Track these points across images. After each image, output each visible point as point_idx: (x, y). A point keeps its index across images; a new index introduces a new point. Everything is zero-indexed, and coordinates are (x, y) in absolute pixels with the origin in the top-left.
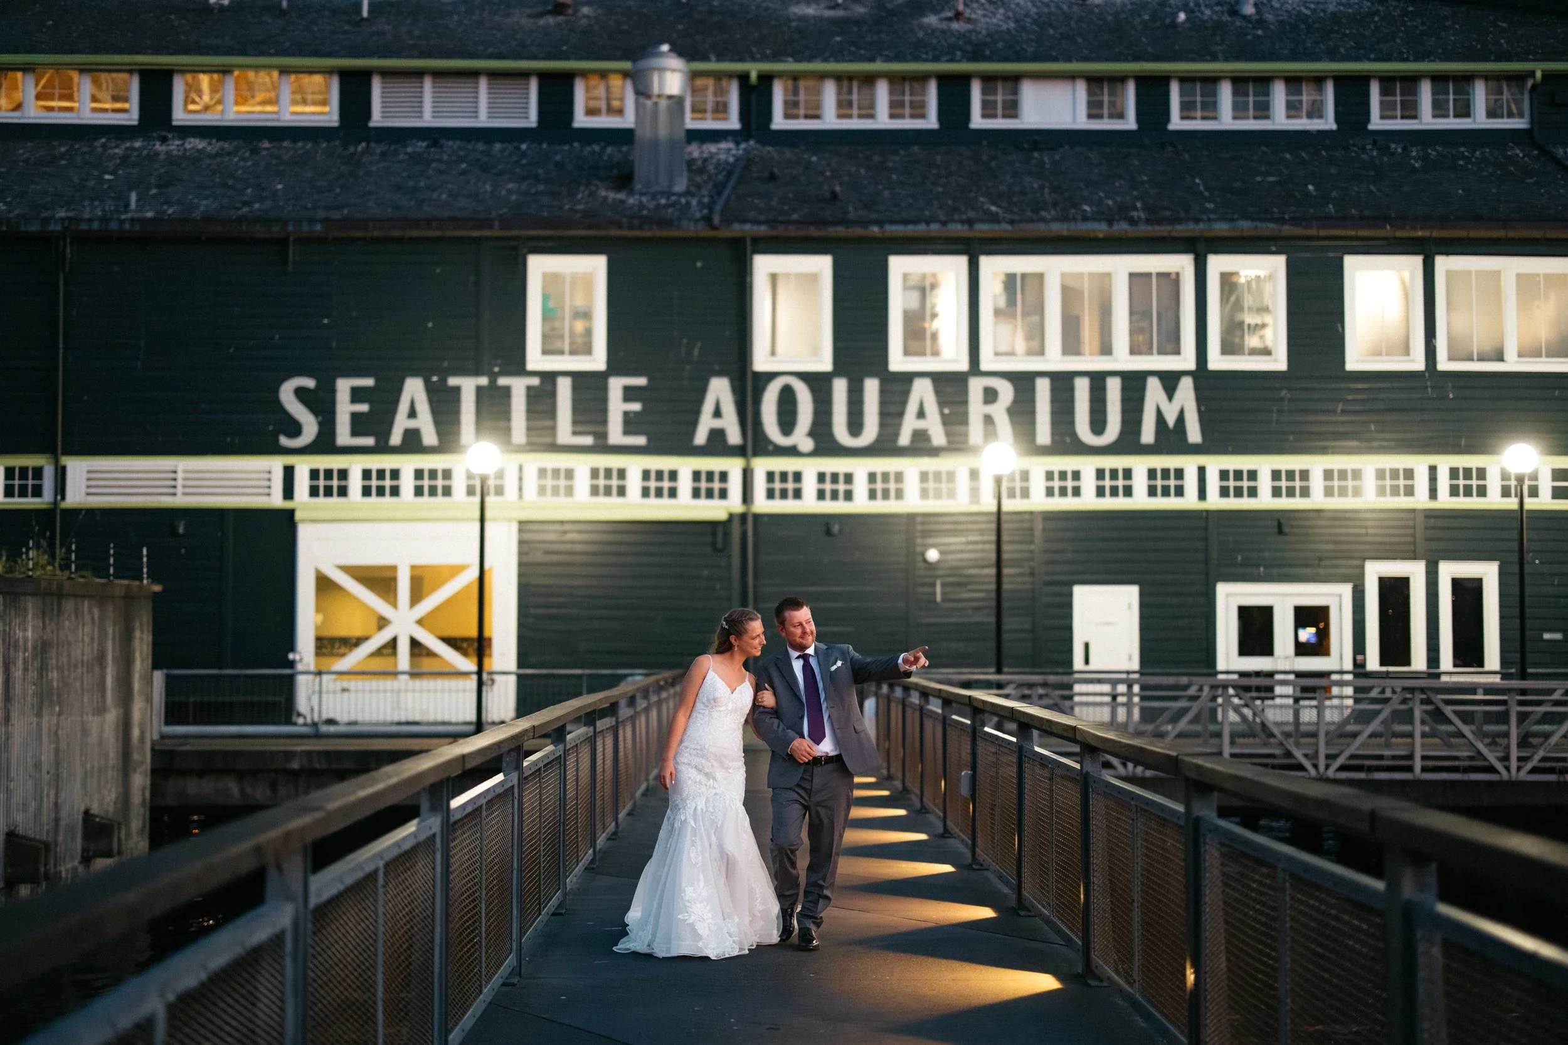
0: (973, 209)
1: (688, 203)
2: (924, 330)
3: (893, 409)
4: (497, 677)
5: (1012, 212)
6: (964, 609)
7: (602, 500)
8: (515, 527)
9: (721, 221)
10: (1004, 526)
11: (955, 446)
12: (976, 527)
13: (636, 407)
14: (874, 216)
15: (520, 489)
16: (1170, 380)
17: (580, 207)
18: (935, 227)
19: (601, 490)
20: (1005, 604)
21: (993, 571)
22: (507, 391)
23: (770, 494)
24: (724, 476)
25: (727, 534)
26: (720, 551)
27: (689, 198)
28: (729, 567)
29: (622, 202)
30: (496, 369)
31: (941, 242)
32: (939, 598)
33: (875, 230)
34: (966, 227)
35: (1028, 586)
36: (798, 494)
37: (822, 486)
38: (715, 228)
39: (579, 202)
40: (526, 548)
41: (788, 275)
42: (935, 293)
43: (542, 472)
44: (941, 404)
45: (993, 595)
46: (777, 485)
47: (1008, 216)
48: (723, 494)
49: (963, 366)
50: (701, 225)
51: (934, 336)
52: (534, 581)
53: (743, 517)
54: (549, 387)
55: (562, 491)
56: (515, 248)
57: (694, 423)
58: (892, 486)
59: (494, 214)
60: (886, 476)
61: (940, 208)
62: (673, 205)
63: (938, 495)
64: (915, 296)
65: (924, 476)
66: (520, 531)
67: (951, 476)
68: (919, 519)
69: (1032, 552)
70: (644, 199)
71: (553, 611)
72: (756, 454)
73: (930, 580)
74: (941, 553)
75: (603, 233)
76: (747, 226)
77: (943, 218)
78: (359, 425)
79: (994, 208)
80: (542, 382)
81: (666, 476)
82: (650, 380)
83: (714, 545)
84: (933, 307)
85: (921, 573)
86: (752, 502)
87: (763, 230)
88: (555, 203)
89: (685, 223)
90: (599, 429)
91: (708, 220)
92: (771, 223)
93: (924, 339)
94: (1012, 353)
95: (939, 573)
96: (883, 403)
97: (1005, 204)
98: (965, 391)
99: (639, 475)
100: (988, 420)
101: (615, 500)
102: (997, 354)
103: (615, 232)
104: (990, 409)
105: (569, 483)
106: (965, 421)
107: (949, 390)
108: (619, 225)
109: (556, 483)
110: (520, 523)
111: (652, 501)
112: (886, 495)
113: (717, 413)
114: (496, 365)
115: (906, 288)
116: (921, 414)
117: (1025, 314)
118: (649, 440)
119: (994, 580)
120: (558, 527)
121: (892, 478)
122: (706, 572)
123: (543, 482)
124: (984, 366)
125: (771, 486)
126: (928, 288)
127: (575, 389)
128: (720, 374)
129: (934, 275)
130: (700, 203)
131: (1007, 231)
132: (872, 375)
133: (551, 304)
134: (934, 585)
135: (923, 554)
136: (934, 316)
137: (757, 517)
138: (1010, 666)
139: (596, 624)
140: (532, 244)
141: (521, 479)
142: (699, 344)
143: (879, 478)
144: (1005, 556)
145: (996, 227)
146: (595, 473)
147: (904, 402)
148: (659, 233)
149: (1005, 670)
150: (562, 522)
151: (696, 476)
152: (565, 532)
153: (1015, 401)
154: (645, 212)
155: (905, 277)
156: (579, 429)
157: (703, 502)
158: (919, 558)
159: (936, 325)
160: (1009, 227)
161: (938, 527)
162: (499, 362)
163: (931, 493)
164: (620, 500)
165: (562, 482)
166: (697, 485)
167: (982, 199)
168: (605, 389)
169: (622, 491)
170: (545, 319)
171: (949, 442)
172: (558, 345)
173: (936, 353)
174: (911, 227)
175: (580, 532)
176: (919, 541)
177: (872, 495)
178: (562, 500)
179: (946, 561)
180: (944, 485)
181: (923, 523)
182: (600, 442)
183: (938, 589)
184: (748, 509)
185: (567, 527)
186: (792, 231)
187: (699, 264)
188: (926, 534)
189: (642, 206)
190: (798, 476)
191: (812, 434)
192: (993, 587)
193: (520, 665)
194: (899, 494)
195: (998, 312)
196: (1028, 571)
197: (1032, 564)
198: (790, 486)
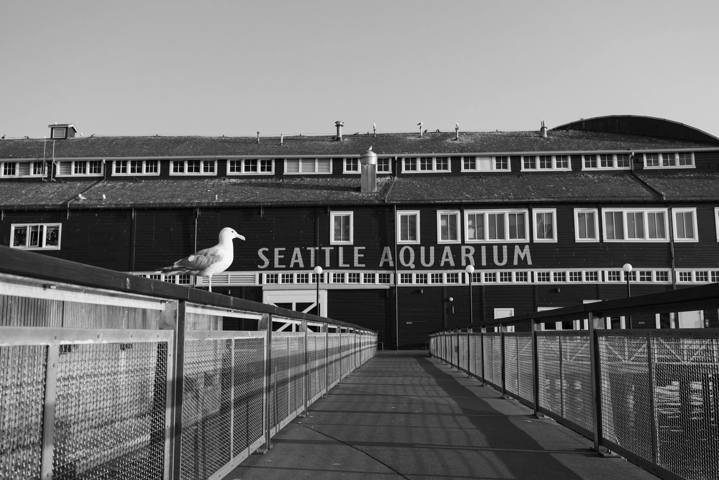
0: (462, 196)
1: (377, 195)
3: (439, 255)
6: (461, 315)
7: (352, 283)
9: (387, 201)
12: (464, 290)
13: (362, 255)
14: (432, 198)
15: (328, 280)
16: (522, 246)
18: (450, 201)
22: (324, 251)
23: (402, 281)
24: (388, 276)
25: (390, 293)
29: (358, 195)
31: (452, 206)
32: (453, 312)
33: (432, 202)
34: (460, 201)
36: (410, 281)
37: (418, 279)
39: (345, 196)
41: (407, 216)
43: (335, 275)
44: (453, 254)
46: (404, 278)
47: (472, 198)
48: (388, 281)
49: (460, 243)
50: (381, 202)
52: (332, 307)
53: (394, 288)
54: (336, 250)
55: (341, 280)
56: (326, 209)
57: (379, 260)
58: (439, 278)
59: (320, 199)
60: (437, 275)
61: (452, 196)
62: (373, 196)
63: (453, 281)
64: (445, 222)
65: (448, 275)
66: (328, 292)
67: (456, 275)
69: (481, 298)
70: (364, 195)
72: (398, 269)
73: (451, 307)
74: (454, 298)
76: (395, 202)
77: (453, 199)
78: (281, 262)
79: (468, 196)
80: (334, 248)
81: (371, 276)
82: (366, 248)
83: (386, 296)
87: (399, 203)
88: (338, 196)
89: (376, 201)
90: (351, 262)
91: (383, 200)
92: (401, 201)
93: (448, 234)
94: (474, 239)
95: (453, 304)
96: (436, 254)
97: (471, 194)
98: (460, 250)
99: (363, 276)
100: (467, 258)
101: (356, 283)
102: (469, 239)
103: (355, 204)
104: (468, 255)
105: (343, 278)
106: (460, 259)
107: (455, 250)
109: (339, 278)
111: (367, 283)
112: (437, 281)
113: (386, 257)
114: (321, 244)
115: (442, 219)
116: (447, 256)
117: (478, 227)
118: (366, 265)
122: (383, 304)
123: (335, 278)
124: (466, 242)
127: (344, 250)
128: (387, 245)
130: (381, 195)
132: (432, 245)
137: (398, 288)
140: (331, 208)
141: (328, 277)
142: (381, 237)
145: (469, 201)
146: (350, 275)
147: (442, 253)
148: (368, 204)
150: (340, 290)
152: (341, 293)
153: (475, 253)
154: (364, 198)
155: (442, 216)
156: (345, 262)
157: (383, 284)
158: (447, 300)
160: (472, 201)
161: (453, 291)
166: (380, 278)
167: (464, 193)
168: (353, 250)
169: (358, 280)
171: (456, 265)
172: (339, 237)
174: (443, 202)
175: (346, 293)
176: (447, 295)
177: (433, 281)
178: (341, 284)
179: (455, 301)
180: (454, 278)
181: (448, 290)
182: (352, 266)
183: (453, 309)
184: (396, 285)
186: (408, 203)
187: (380, 213)
190: (410, 276)
191: (414, 263)
194: (441, 281)
195: (470, 226)
196: (480, 304)
198: (408, 279)
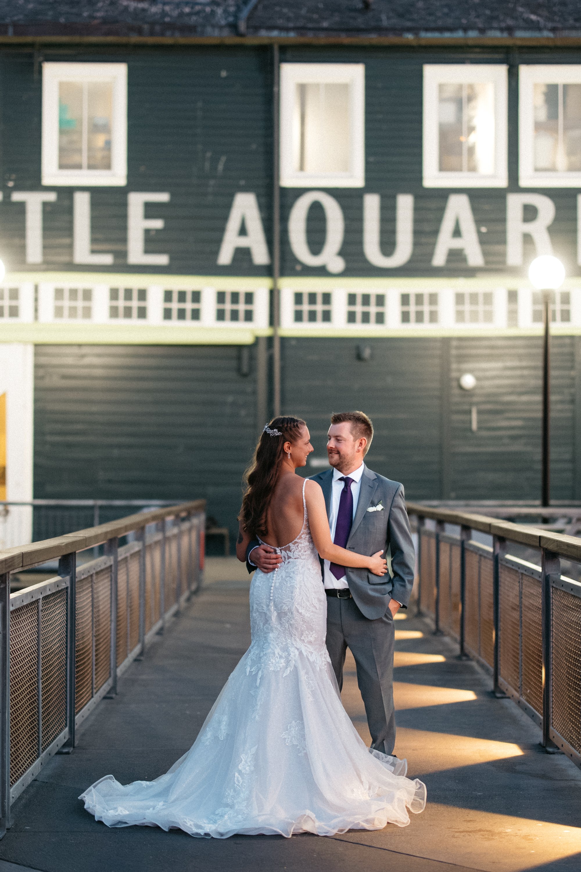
0: (513, 18)
1: (213, 12)
2: (460, 144)
3: (427, 227)
4: (11, 508)
5: (553, 21)
6: (500, 438)
7: (122, 322)
8: (30, 350)
9: (248, 27)
10: (552, 350)
11: (494, 266)
12: (513, 351)
13: (158, 224)
14: (409, 24)
15: (36, 310)
17: (99, 14)
18: (473, 34)
19: (121, 311)
20: (551, 432)
21: (539, 398)
22: (21, 207)
23: (298, 317)
24: (249, 298)
25: (252, 358)
26: (245, 375)
27: (215, 8)
28: (254, 393)
29: (144, 10)
30: (11, 184)
31: (477, 50)
32: (474, 426)
33: (410, 37)
34: (505, 35)
35: (569, 415)
36: (327, 317)
37: (352, 308)
38: (242, 35)
39: (98, 11)
40: (41, 372)
41: (317, 85)
42: (473, 104)
43: (59, 293)
44: (478, 222)
45: (540, 424)
46: (306, 307)
47: (550, 25)
48: (249, 316)
49: (502, 182)
50: (226, 32)
51: (471, 151)
52: (50, 407)
53: (270, 340)
54: (66, 203)
55: (80, 312)
56: (30, 56)
57: (218, 242)
58: (426, 308)
59: (8, 20)
60: (419, 298)
61: (478, 16)
62: (198, 13)
63: (474, 318)
64: (450, 109)
65: (460, 298)
66: (36, 354)
67: (488, 298)
68: (454, 343)
69: (573, 378)
70: (167, 8)
71: (70, 439)
72: (284, 273)
73: (466, 407)
74: (478, 379)
75: (123, 40)
76: (275, 33)
77: (480, 25)
79: (533, 17)
80: (59, 198)
81: (189, 297)
82: (173, 195)
83: (239, 370)
84: (470, 119)
85: (456, 399)
86: (279, 324)
87: (292, 36)
88: (74, 10)
89: (209, 29)
90: (118, 247)
91: (234, 27)
92: (300, 30)
93: (460, 154)
94: (553, 169)
95: (475, 399)
96: (418, 221)
97: (545, 13)
98: (503, 209)
99: (161, 296)
100: (527, 238)
101: (135, 322)
102: (537, 170)
103: (135, 39)
104: (529, 228)
105: (87, 304)
106: (503, 241)
107: (487, 207)
108: (140, 32)
109: (73, 304)
110: (36, 345)
111: (175, 323)
112: (419, 317)
113: (243, 231)
114: (10, 180)
115: (442, 100)
116: (457, 233)
117: (566, 128)
118: (171, 259)
119: (540, 407)
120: (75, 350)
121: (426, 300)
122: (230, 399)
123: (59, 303)
124: (523, 183)
125: (299, 308)
126: (465, 100)
127: (94, 205)
128: (245, 189)
129: (471, 87)
130: (225, 11)
131: (548, 38)
132: (405, 191)
133: (68, 116)
134: (469, 412)
135: (458, 380)
136: (471, 129)
137: (284, 340)
138: (557, 498)
139: (116, 452)
140: (49, 52)
141: (36, 300)
142: (223, 159)
143: (412, 300)
144: (552, 382)
145: (536, 34)
146: (114, 294)
147: (439, 220)
148: (182, 40)
149: (552, 502)
150: (80, 345)
151: (221, 297)
152: (83, 356)
153: (557, 219)
154: (167, 19)
155: (441, 87)
156: (97, 247)
157: (228, 324)
158: (454, 384)
159: (473, 139)
160: (551, 35)
161: (474, 352)
162: (14, 176)
163: (467, 316)
164: (141, 322)
165: (80, 304)
166: (221, 307)
167: (520, 9)
168: (124, 205)
169: (142, 313)
170: (62, 132)
171: (487, 262)
172: (75, 159)
173: (473, 169)
174: (447, 35)
175: (99, 356)
176: (454, 366)
177: (405, 317)
178: (79, 322)
179: (482, 388)
180: (481, 308)
181: (458, 348)
182: (120, 261)
183: (474, 416)
184: (275, 331)
185: (85, 350)
186: (322, 39)
187: (224, 74)
188: (462, 358)
189: (164, 14)
190: (327, 298)
191: (342, 253)
192: (540, 415)
193: (36, 495)
194: (434, 317)
195: (538, 126)
196: (568, 398)
197: (572, 390)
198: (319, 308)
